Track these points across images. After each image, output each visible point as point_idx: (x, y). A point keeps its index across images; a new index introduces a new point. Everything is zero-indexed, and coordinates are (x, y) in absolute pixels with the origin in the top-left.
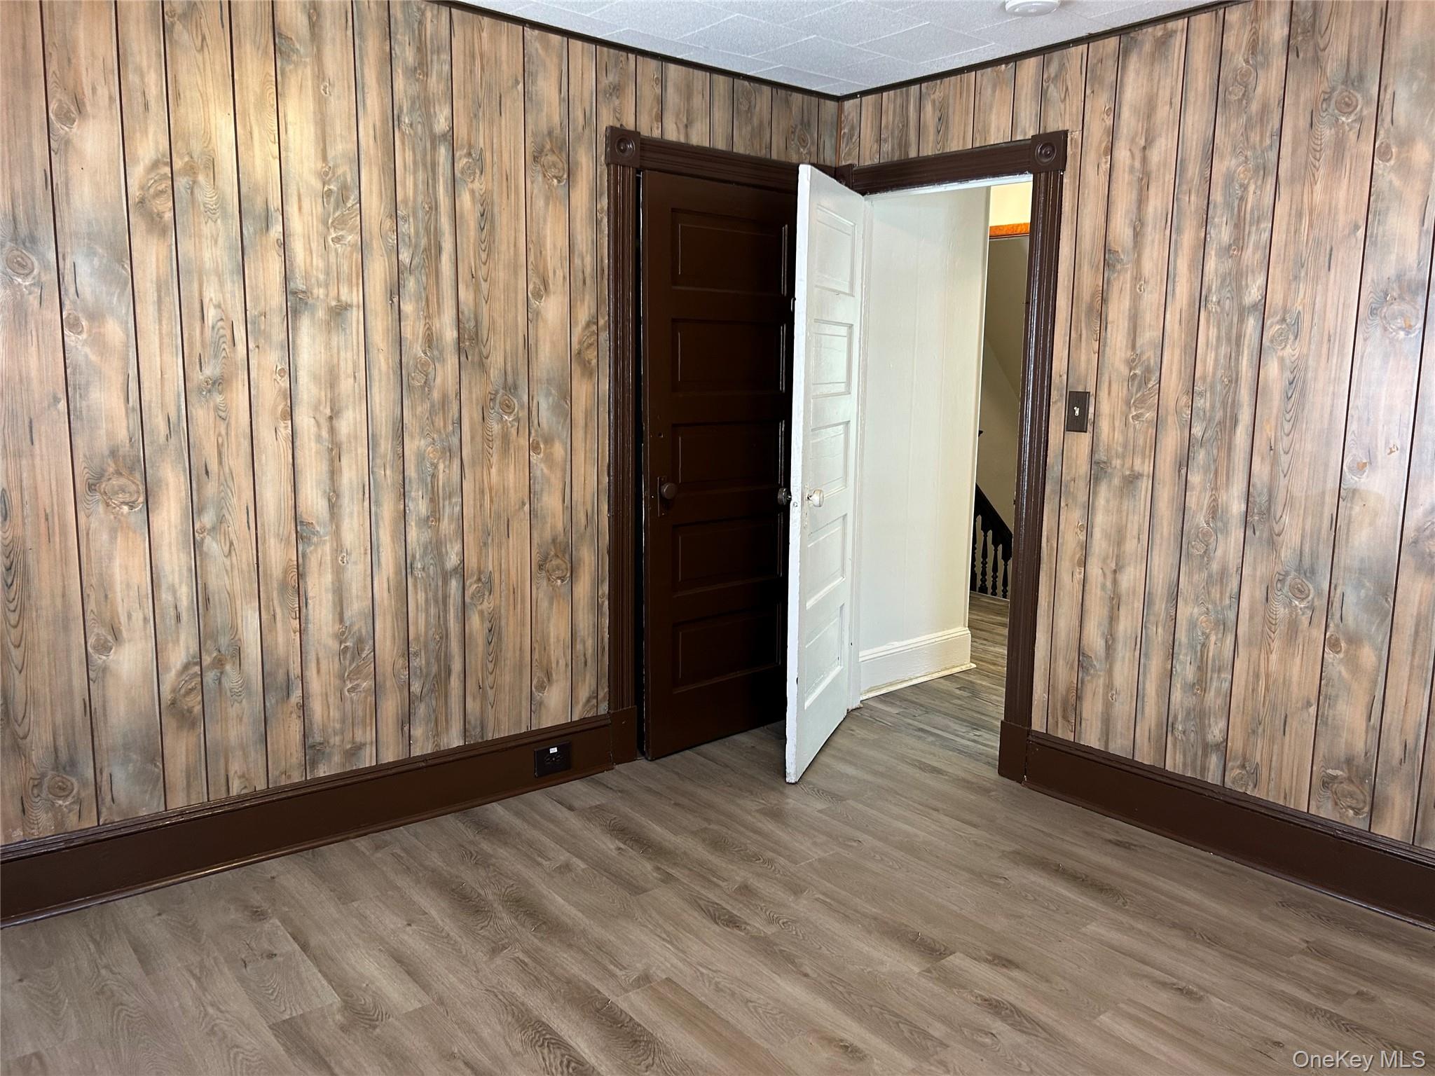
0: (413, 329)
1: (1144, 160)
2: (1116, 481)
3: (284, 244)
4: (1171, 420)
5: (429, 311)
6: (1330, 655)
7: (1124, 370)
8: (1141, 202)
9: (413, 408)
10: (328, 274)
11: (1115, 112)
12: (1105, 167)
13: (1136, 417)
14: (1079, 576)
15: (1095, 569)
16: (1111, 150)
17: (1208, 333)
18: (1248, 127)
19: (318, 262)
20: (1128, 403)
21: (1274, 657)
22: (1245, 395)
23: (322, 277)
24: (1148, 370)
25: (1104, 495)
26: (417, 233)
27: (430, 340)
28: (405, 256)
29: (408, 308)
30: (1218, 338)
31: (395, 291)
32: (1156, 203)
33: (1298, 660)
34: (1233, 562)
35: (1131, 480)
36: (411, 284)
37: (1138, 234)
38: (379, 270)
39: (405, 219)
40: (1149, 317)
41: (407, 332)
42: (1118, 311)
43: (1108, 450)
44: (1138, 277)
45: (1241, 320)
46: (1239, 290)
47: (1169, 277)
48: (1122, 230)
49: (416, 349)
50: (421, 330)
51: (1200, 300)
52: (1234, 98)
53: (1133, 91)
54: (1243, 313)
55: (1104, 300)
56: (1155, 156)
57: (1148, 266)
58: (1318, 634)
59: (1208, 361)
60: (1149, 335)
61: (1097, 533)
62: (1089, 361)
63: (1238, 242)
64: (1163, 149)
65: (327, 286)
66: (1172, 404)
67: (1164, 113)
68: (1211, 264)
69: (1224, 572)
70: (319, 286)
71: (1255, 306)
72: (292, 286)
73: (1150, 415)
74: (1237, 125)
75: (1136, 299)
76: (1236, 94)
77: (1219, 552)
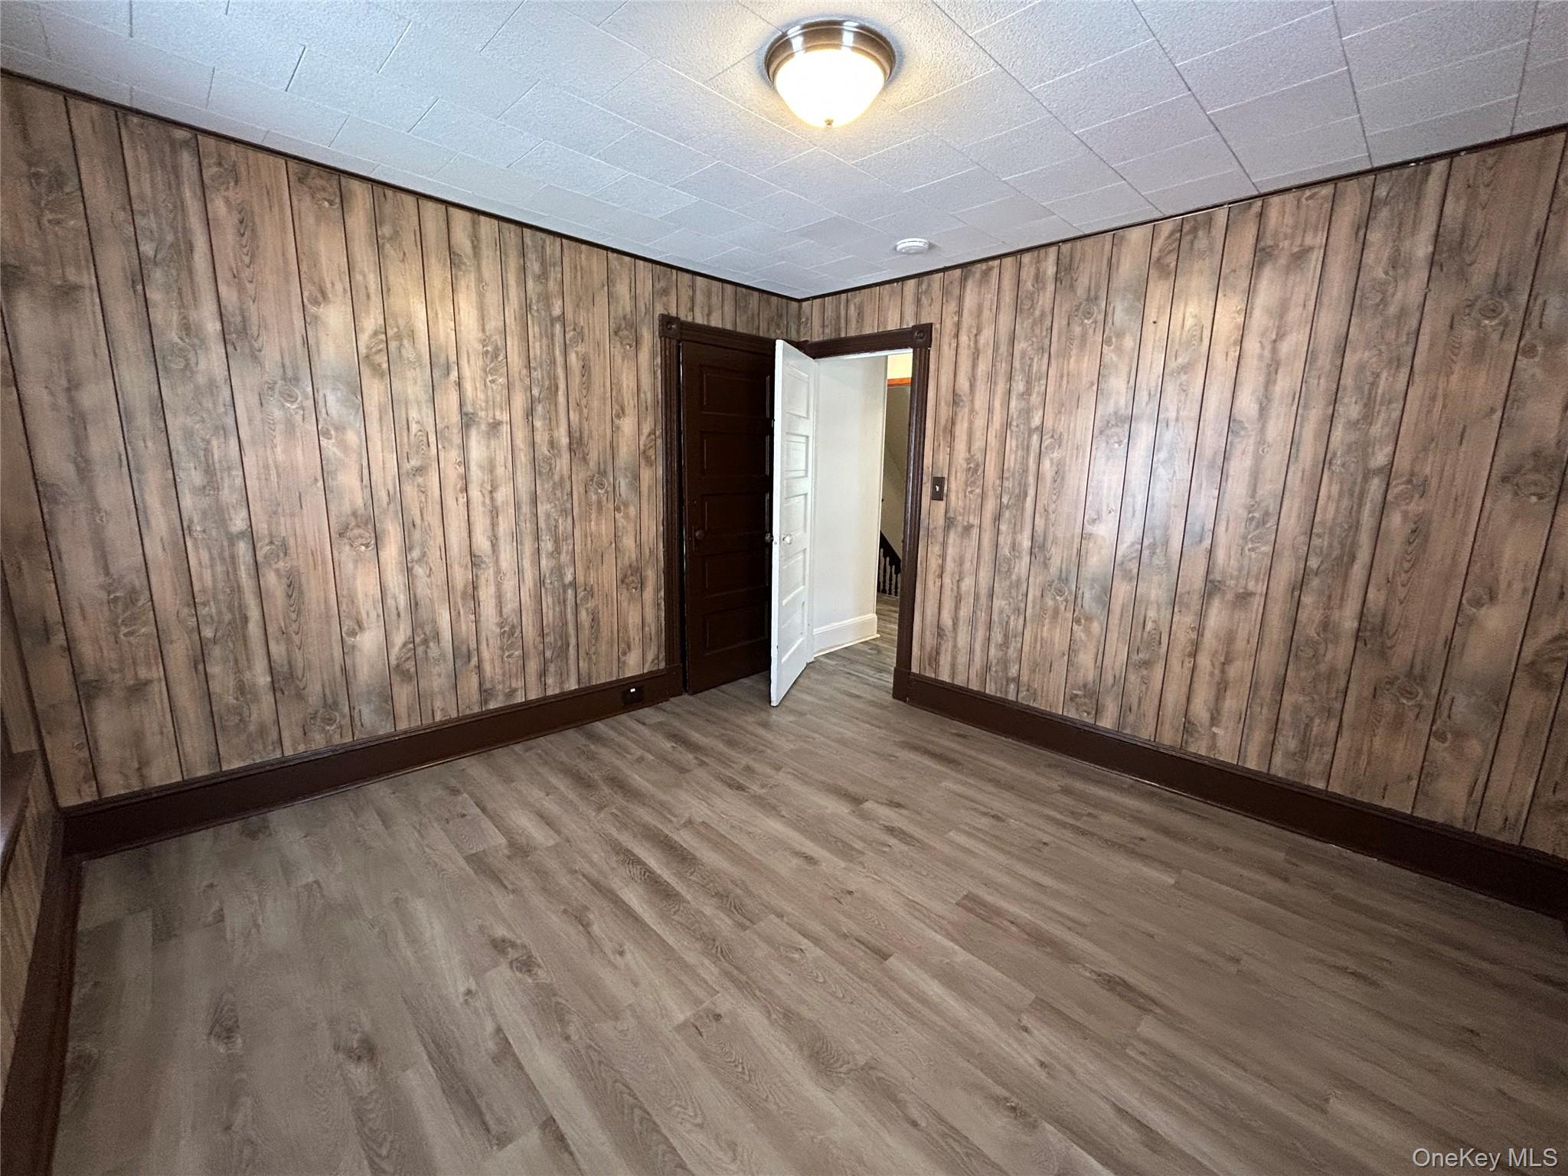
0: (541, 437)
1: (976, 342)
2: (960, 529)
3: (459, 384)
4: (991, 493)
5: (551, 423)
6: (1075, 627)
7: (965, 466)
8: (974, 366)
9: (542, 485)
10: (487, 402)
11: (959, 313)
12: (954, 345)
13: (971, 492)
14: (938, 584)
15: (947, 580)
16: (957, 336)
17: (1012, 443)
18: (1034, 324)
19: (481, 396)
20: (967, 485)
21: (1045, 629)
22: (1031, 480)
23: (483, 405)
24: (977, 465)
25: (953, 537)
26: (543, 377)
27: (552, 444)
28: (536, 392)
29: (538, 424)
30: (1017, 447)
31: (530, 413)
32: (983, 367)
33: (1058, 630)
34: (1024, 576)
35: (968, 528)
36: (539, 409)
37: (972, 386)
38: (519, 401)
39: (535, 369)
40: (979, 434)
41: (538, 438)
42: (961, 429)
43: (955, 512)
44: (972, 411)
45: (1030, 436)
46: (1028, 419)
47: (990, 410)
48: (963, 384)
49: (544, 449)
50: (547, 437)
51: (1007, 424)
52: (1026, 307)
53: (970, 301)
54: (1030, 432)
55: (953, 423)
56: (982, 340)
57: (978, 404)
58: (1069, 615)
59: (1011, 461)
60: (978, 444)
61: (949, 559)
62: (944, 459)
63: (1028, 392)
64: (987, 334)
65: (487, 410)
66: (991, 484)
67: (987, 314)
68: (1013, 404)
69: (1019, 580)
70: (482, 410)
71: (1037, 428)
72: (464, 410)
73: (978, 491)
74: (1028, 323)
75: (971, 423)
76: (1027, 304)
77: (1016, 570)
